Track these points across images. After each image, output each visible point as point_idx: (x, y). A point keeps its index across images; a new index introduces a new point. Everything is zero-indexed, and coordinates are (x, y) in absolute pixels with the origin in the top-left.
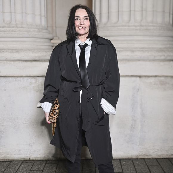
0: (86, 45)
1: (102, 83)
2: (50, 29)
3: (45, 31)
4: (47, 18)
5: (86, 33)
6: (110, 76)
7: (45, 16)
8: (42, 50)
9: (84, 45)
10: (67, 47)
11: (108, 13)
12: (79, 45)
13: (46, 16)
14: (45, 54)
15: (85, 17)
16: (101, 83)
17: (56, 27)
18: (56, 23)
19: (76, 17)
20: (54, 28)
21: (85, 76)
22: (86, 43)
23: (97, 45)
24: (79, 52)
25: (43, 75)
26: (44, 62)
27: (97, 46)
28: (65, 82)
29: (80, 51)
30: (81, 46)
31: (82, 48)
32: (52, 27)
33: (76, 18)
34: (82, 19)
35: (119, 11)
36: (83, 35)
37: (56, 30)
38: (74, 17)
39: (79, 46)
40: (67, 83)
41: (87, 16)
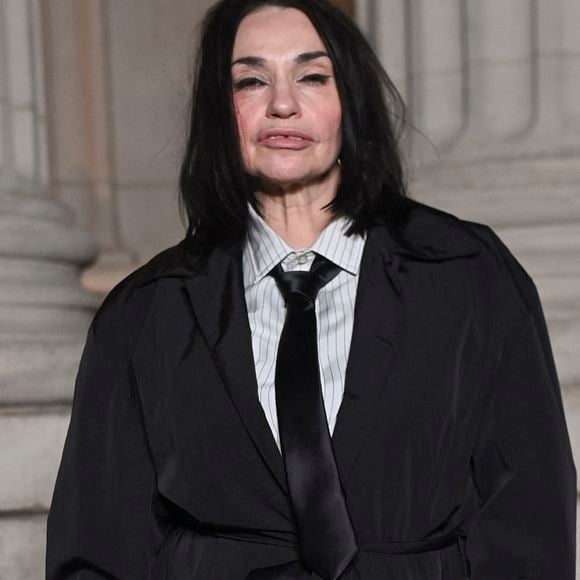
0: (324, 269)
1: (446, 531)
2: (71, 197)
3: (34, 207)
4: (49, 121)
5: (320, 178)
6: (505, 480)
7: (33, 107)
8: (20, 337)
9: (306, 268)
10: (184, 290)
11: (465, 68)
12: (276, 273)
13: (42, 110)
14: (38, 360)
15: (306, 58)
16: (439, 535)
17: (114, 186)
18: (111, 155)
19: (241, 61)
20: (103, 192)
21: (317, 488)
22: (319, 258)
23: (397, 261)
24: (273, 322)
25: (29, 504)
26: (38, 414)
27: (401, 269)
28: (187, 540)
29: (283, 311)
30: (288, 278)
31: (295, 288)
32: (89, 185)
33: (239, 72)
34: (281, 73)
35: (534, 56)
36: (295, 186)
37: (114, 202)
38: (228, 64)
39: (272, 281)
40: (202, 543)
41: (319, 54)
